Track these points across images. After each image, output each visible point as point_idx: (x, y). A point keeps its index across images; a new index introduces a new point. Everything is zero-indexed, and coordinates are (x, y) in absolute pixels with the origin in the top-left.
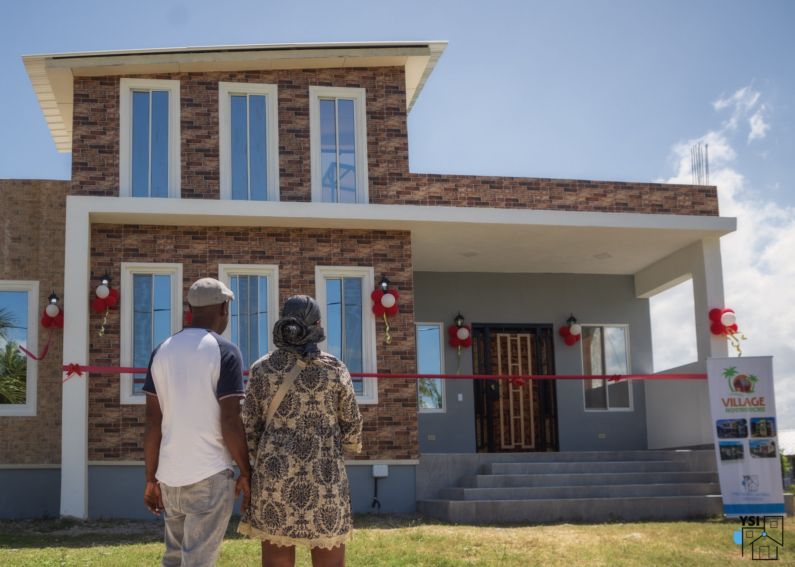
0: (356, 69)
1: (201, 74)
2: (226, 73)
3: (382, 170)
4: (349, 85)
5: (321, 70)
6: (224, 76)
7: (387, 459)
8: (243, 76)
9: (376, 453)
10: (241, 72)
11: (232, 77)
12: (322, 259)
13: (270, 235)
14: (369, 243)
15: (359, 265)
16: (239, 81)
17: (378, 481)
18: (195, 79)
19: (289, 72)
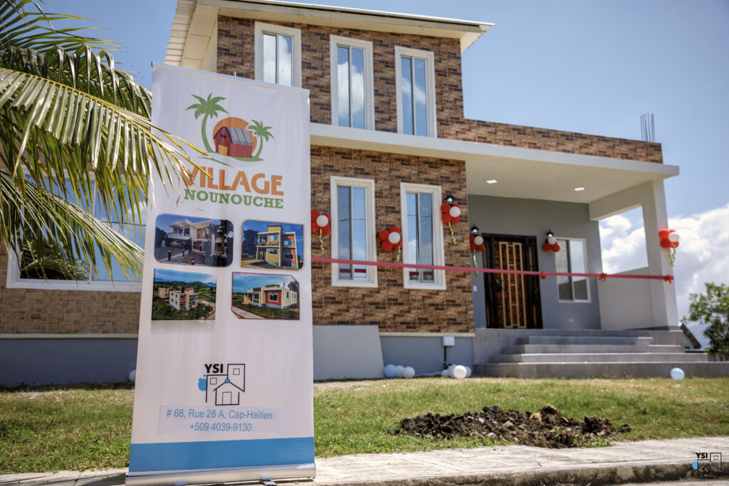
0: (427, 37)
1: (317, 27)
2: (335, 28)
3: (446, 114)
4: (422, 49)
5: (403, 35)
6: (334, 31)
7: (452, 332)
8: (347, 32)
9: (445, 327)
10: (347, 29)
11: (339, 32)
12: (404, 177)
13: (368, 156)
14: (437, 168)
15: (431, 184)
16: (345, 36)
17: (447, 350)
18: (312, 30)
19: (380, 34)
